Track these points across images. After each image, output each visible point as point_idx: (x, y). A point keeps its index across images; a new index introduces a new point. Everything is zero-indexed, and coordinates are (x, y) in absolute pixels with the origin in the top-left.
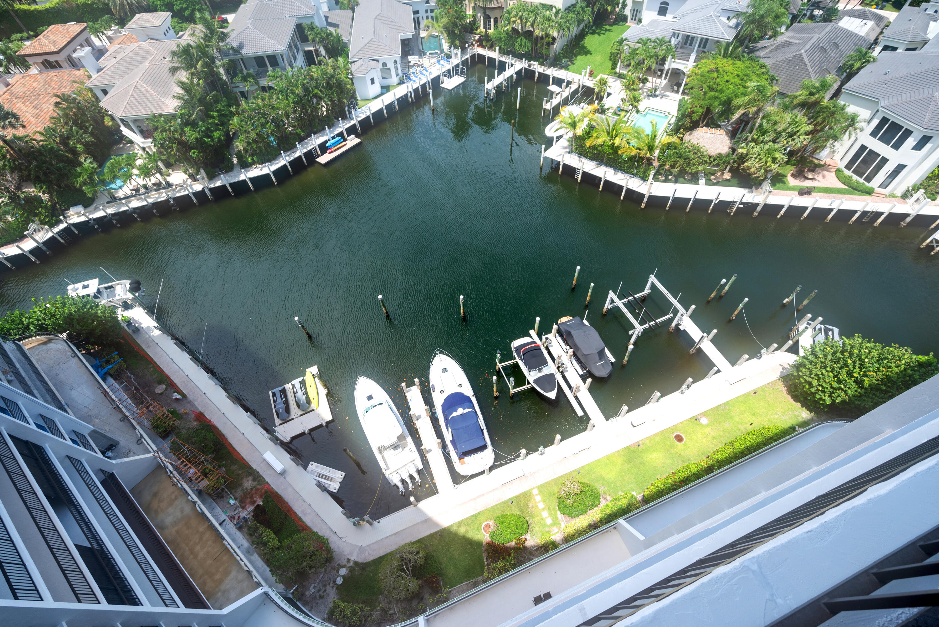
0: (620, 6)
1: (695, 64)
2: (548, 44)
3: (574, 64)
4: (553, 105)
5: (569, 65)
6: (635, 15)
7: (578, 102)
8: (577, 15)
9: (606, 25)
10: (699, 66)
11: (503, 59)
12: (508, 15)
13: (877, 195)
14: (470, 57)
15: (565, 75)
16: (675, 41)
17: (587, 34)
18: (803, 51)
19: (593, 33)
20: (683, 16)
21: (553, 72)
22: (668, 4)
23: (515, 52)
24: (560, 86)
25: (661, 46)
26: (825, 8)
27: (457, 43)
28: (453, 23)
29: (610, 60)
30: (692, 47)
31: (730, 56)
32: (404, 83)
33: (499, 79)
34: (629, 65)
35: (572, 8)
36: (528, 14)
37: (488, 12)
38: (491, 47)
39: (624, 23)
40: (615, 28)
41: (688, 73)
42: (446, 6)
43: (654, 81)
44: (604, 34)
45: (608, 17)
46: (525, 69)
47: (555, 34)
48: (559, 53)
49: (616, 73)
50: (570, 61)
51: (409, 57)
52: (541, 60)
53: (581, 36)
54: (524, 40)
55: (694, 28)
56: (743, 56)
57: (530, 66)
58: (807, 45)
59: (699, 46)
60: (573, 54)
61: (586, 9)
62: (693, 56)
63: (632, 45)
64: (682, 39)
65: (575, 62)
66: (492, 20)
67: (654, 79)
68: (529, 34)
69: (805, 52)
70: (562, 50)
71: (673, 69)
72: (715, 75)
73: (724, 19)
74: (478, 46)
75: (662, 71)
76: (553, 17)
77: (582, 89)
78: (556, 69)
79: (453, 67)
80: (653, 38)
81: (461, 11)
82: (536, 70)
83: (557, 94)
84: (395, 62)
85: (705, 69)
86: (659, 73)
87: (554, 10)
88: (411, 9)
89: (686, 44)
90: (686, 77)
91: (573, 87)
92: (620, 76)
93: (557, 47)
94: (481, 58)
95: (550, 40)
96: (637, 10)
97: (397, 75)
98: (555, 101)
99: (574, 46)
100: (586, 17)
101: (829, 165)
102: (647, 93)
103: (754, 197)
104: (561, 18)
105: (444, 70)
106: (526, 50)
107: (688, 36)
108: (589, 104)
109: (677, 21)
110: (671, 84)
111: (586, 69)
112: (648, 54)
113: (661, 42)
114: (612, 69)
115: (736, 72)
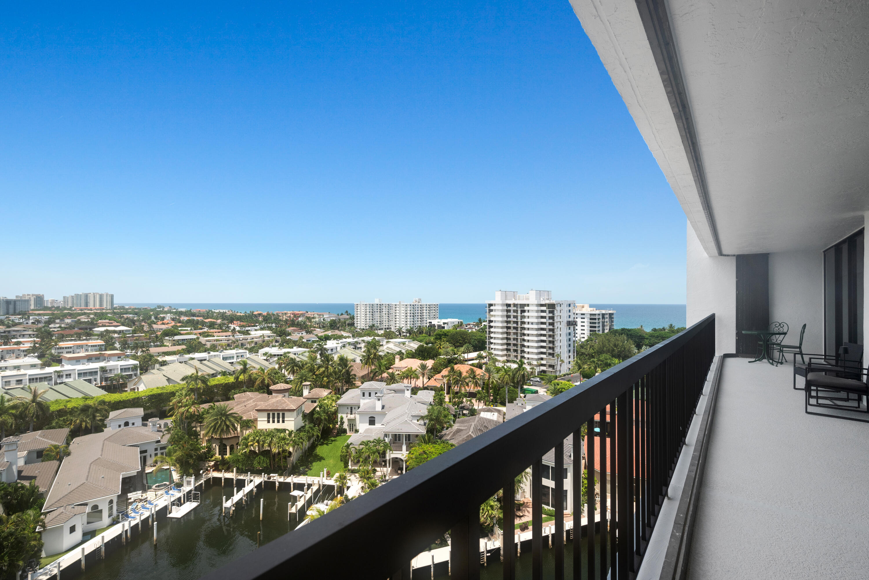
0: (339, 423)
1: (408, 452)
2: (285, 458)
3: (311, 469)
4: (299, 507)
5: (307, 471)
6: (351, 428)
7: (322, 500)
8: (307, 433)
9: (331, 437)
10: (412, 452)
11: (241, 477)
12: (246, 441)
13: (567, 516)
14: (205, 481)
15: (305, 479)
16: (388, 439)
17: (317, 445)
18: (470, 433)
19: (322, 444)
20: (388, 423)
21: (292, 479)
22: (374, 418)
23: (254, 470)
24: (302, 490)
25: (379, 444)
26: (468, 409)
27: (191, 471)
28: (187, 455)
29: (341, 461)
30: (401, 441)
31: (429, 443)
32: (118, 522)
33: (237, 496)
34: (358, 462)
35: (302, 429)
36: (265, 438)
37: (224, 442)
38: (228, 469)
39: (345, 434)
40: (338, 438)
41: (405, 459)
42: (180, 442)
43: (382, 470)
44: (331, 443)
45: (331, 432)
46: (265, 482)
47: (291, 449)
48: (296, 463)
49: (349, 470)
50: (307, 467)
51: (129, 494)
52: (280, 472)
53: (313, 447)
54: (262, 458)
55: (398, 429)
56: (437, 442)
57: (269, 478)
58: (471, 429)
59: (406, 440)
60: (309, 462)
61: (314, 428)
62: (404, 447)
63: (357, 447)
64: (392, 437)
65: (311, 468)
66: (228, 448)
67: (382, 468)
68: (267, 453)
69: (472, 433)
70: (299, 460)
71: (393, 458)
72: (425, 456)
73: (416, 421)
74: (213, 471)
75: (385, 461)
76: (288, 437)
77: (323, 488)
78: (295, 476)
79: (184, 495)
80: (372, 440)
81: (197, 444)
82: (276, 481)
83: (301, 497)
84: (111, 502)
85: (416, 454)
86: (383, 463)
87: (287, 432)
88: (138, 449)
89: (396, 440)
90: (404, 462)
91: (315, 488)
92: (353, 472)
93: (293, 459)
94: (217, 480)
95: (287, 454)
96: (353, 424)
97: (110, 516)
98: (300, 504)
99: (308, 456)
100: (315, 434)
101: (527, 503)
102: (379, 480)
103: (494, 543)
104: (294, 437)
105: (173, 499)
106: (265, 465)
107: (396, 435)
108: (332, 499)
109: (384, 427)
110: (395, 470)
111: (323, 471)
112: (371, 451)
113: (378, 442)
114: (345, 467)
115: (437, 452)
